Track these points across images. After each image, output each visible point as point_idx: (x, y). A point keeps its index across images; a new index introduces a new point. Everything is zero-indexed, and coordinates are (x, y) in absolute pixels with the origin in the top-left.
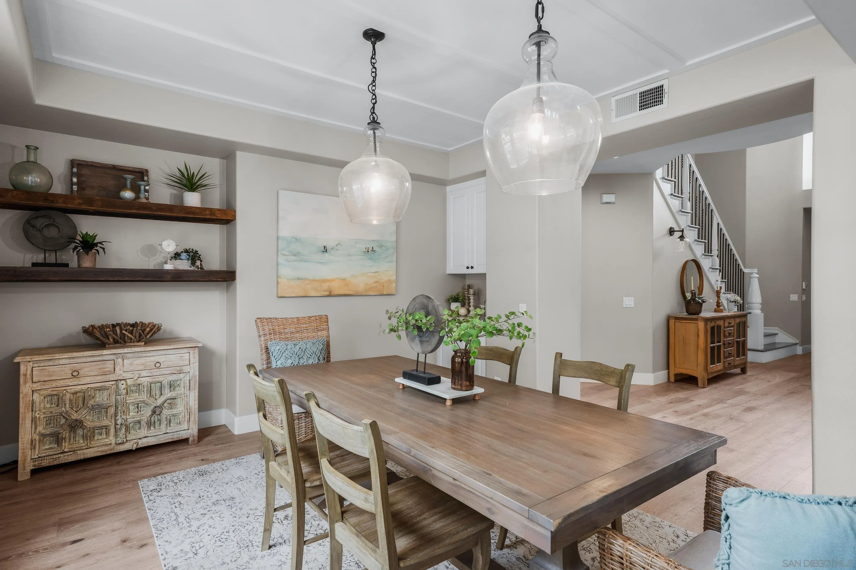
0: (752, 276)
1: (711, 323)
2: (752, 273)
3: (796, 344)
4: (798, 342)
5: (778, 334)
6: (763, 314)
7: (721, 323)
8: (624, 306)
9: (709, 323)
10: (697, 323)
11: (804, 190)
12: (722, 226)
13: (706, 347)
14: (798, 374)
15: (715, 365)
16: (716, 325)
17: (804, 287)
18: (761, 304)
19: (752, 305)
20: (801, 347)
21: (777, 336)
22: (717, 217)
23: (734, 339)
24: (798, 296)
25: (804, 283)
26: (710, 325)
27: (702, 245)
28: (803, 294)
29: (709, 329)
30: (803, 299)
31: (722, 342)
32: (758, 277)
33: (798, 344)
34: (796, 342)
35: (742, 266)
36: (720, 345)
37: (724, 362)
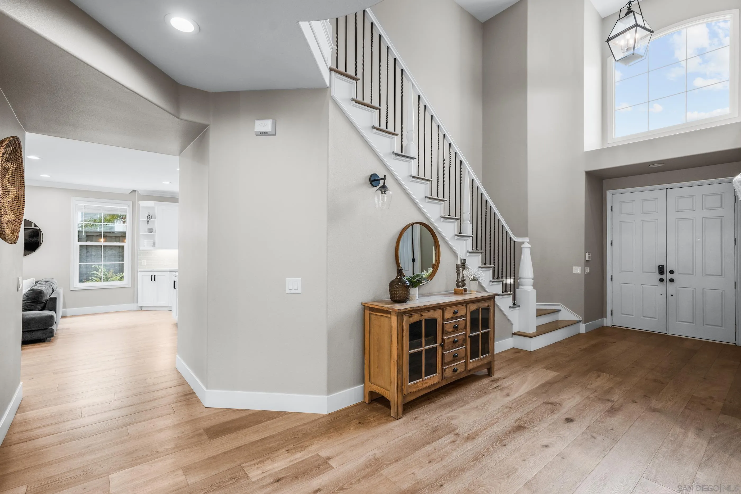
0: (523, 246)
1: (410, 317)
2: (523, 243)
3: (580, 321)
4: (581, 320)
5: (561, 310)
6: (536, 290)
7: (437, 315)
8: (288, 291)
9: (406, 318)
10: (390, 318)
11: (585, 152)
12: (478, 183)
13: (400, 356)
14: (558, 373)
15: (421, 380)
16: (423, 318)
17: (587, 259)
18: (532, 279)
19: (522, 280)
20: (584, 325)
21: (560, 313)
22: (469, 171)
23: (465, 334)
24: (581, 268)
25: (587, 254)
26: (407, 321)
27: (440, 204)
28: (586, 266)
29: (406, 328)
30: (586, 271)
31: (438, 342)
32: (530, 247)
33: (581, 321)
34: (579, 320)
35: (511, 234)
36: (436, 348)
37: (443, 371)
